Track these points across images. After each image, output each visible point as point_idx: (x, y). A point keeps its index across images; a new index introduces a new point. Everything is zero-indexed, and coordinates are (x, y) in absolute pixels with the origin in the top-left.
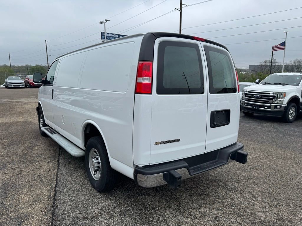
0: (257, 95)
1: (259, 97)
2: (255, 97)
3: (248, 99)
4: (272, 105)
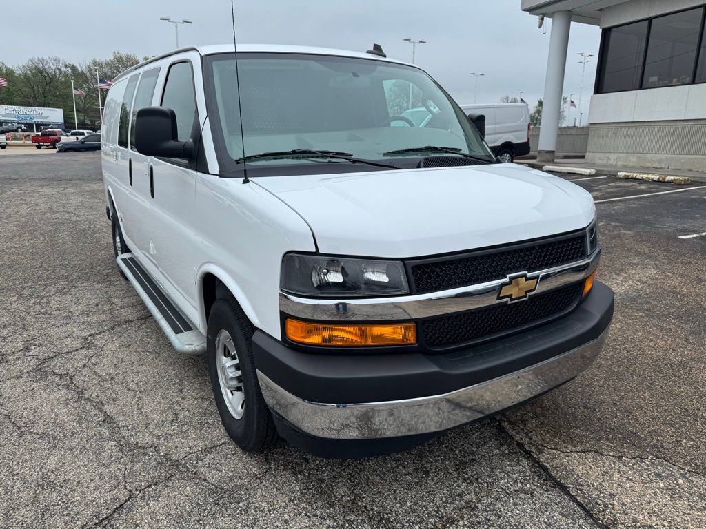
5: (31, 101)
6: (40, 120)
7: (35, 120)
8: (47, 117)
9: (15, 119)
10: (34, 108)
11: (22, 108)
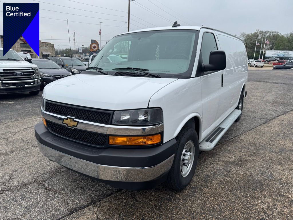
0: (18, 72)
1: (22, 74)
2: (16, 75)
3: (5, 78)
4: (35, 80)
5: (287, 48)
6: (287, 56)
7: (285, 56)
8: (290, 55)
9: (277, 56)
10: (286, 51)
11: (281, 51)
